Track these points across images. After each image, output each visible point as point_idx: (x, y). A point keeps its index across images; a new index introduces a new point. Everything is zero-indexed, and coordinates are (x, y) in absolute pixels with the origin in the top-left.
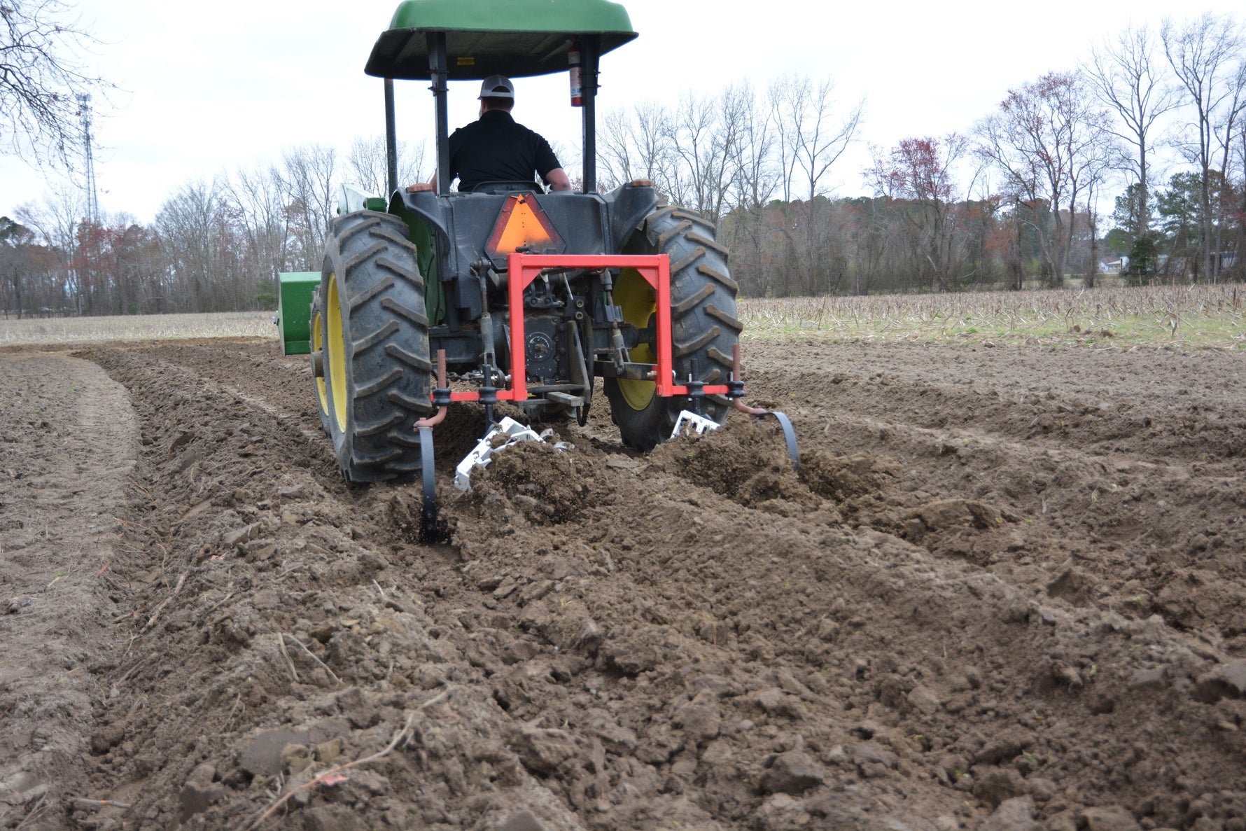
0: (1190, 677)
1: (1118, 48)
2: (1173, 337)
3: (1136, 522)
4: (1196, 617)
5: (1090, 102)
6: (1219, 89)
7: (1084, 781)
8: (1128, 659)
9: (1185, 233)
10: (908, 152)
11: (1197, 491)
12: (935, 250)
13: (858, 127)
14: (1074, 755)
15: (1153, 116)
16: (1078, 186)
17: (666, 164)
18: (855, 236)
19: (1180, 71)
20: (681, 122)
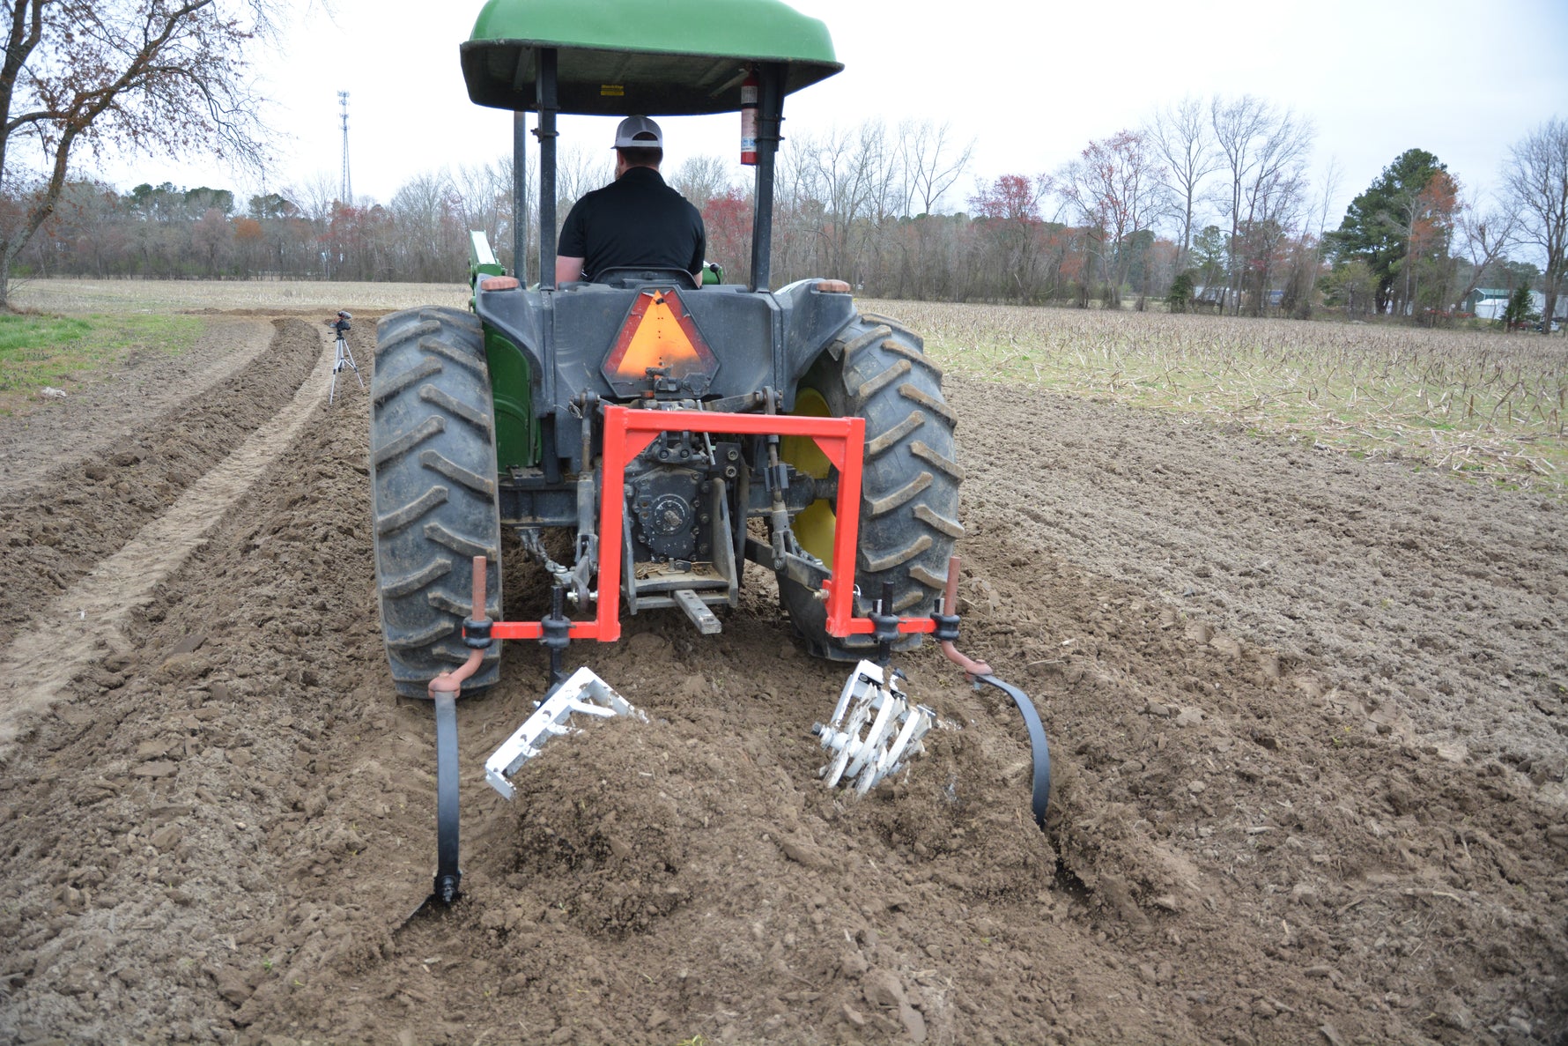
10: (1005, 186)
12: (1020, 269)
15: (1199, 175)
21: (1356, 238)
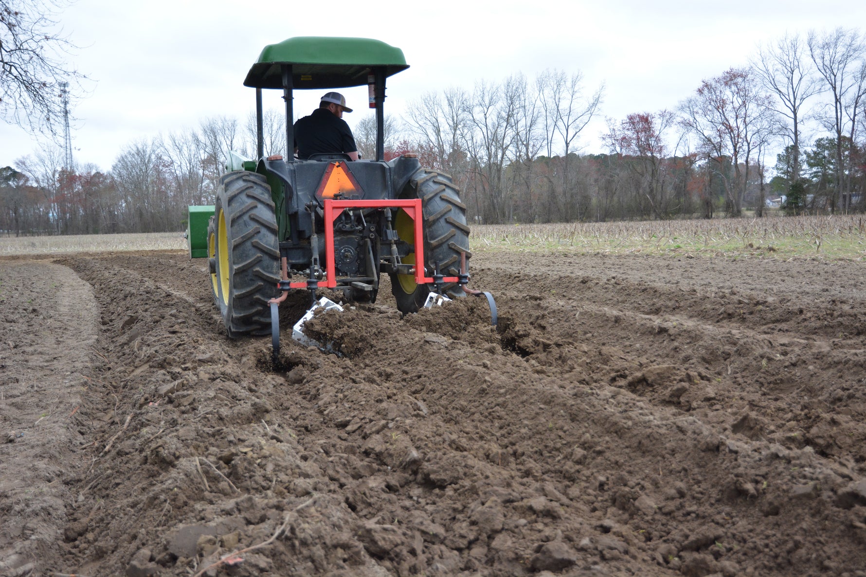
0: (832, 490)
1: (778, 51)
2: (818, 251)
3: (793, 381)
4: (836, 448)
5: (759, 90)
6: (848, 80)
7: (758, 563)
8: (789, 477)
9: (825, 179)
10: (633, 123)
11: (836, 359)
12: (652, 191)
13: (599, 105)
14: (751, 545)
15: (802, 99)
16: (751, 147)
17: (466, 131)
18: (596, 181)
19: (821, 68)
20: (476, 102)
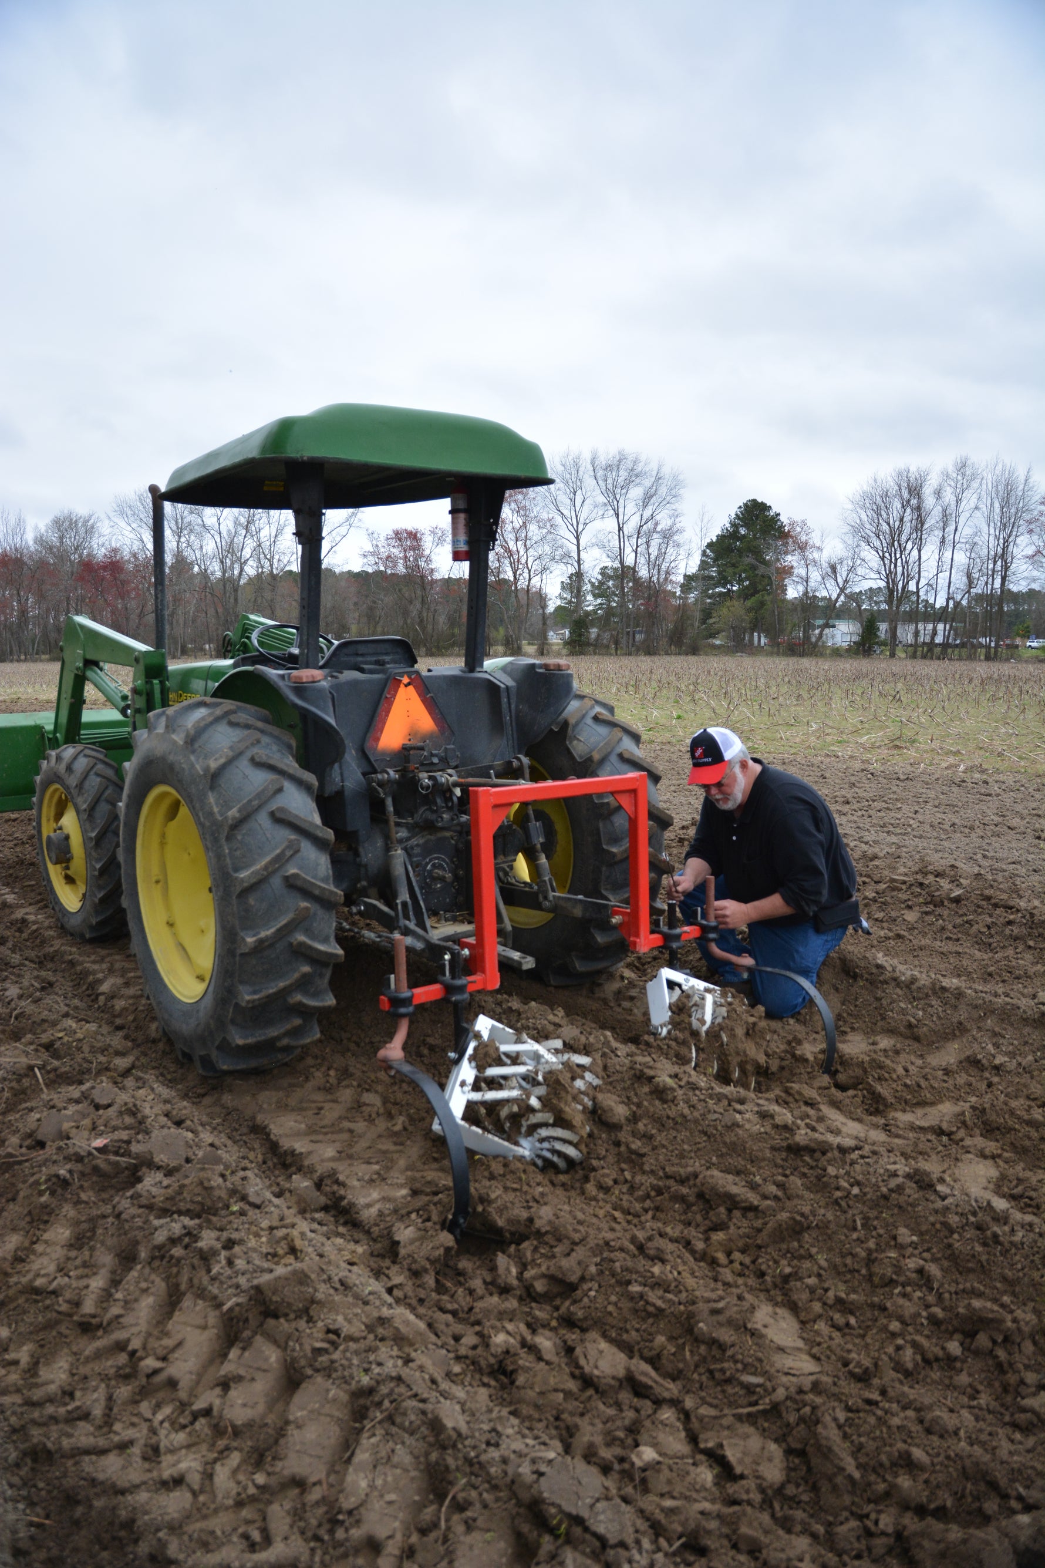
1: (560, 468)
6: (631, 508)
9: (610, 612)
10: (400, 539)
12: (422, 621)
15: (585, 524)
16: (532, 574)
17: (192, 537)
18: (356, 604)
19: (604, 492)
21: (711, 578)
